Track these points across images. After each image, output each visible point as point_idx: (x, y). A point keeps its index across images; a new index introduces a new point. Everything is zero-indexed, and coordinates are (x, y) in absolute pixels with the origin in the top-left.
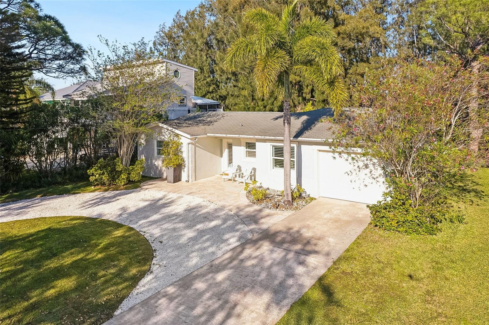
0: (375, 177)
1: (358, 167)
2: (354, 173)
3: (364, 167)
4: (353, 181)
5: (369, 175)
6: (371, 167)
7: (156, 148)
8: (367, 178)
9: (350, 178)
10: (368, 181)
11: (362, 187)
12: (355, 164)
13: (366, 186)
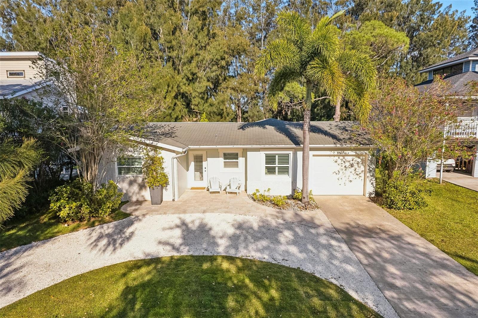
0: (358, 173)
1: (345, 166)
2: (341, 172)
3: (350, 166)
4: (340, 179)
5: (353, 172)
6: (356, 166)
7: (116, 167)
8: (351, 175)
9: (338, 176)
10: (352, 177)
11: (347, 182)
12: (342, 165)
13: (351, 181)
